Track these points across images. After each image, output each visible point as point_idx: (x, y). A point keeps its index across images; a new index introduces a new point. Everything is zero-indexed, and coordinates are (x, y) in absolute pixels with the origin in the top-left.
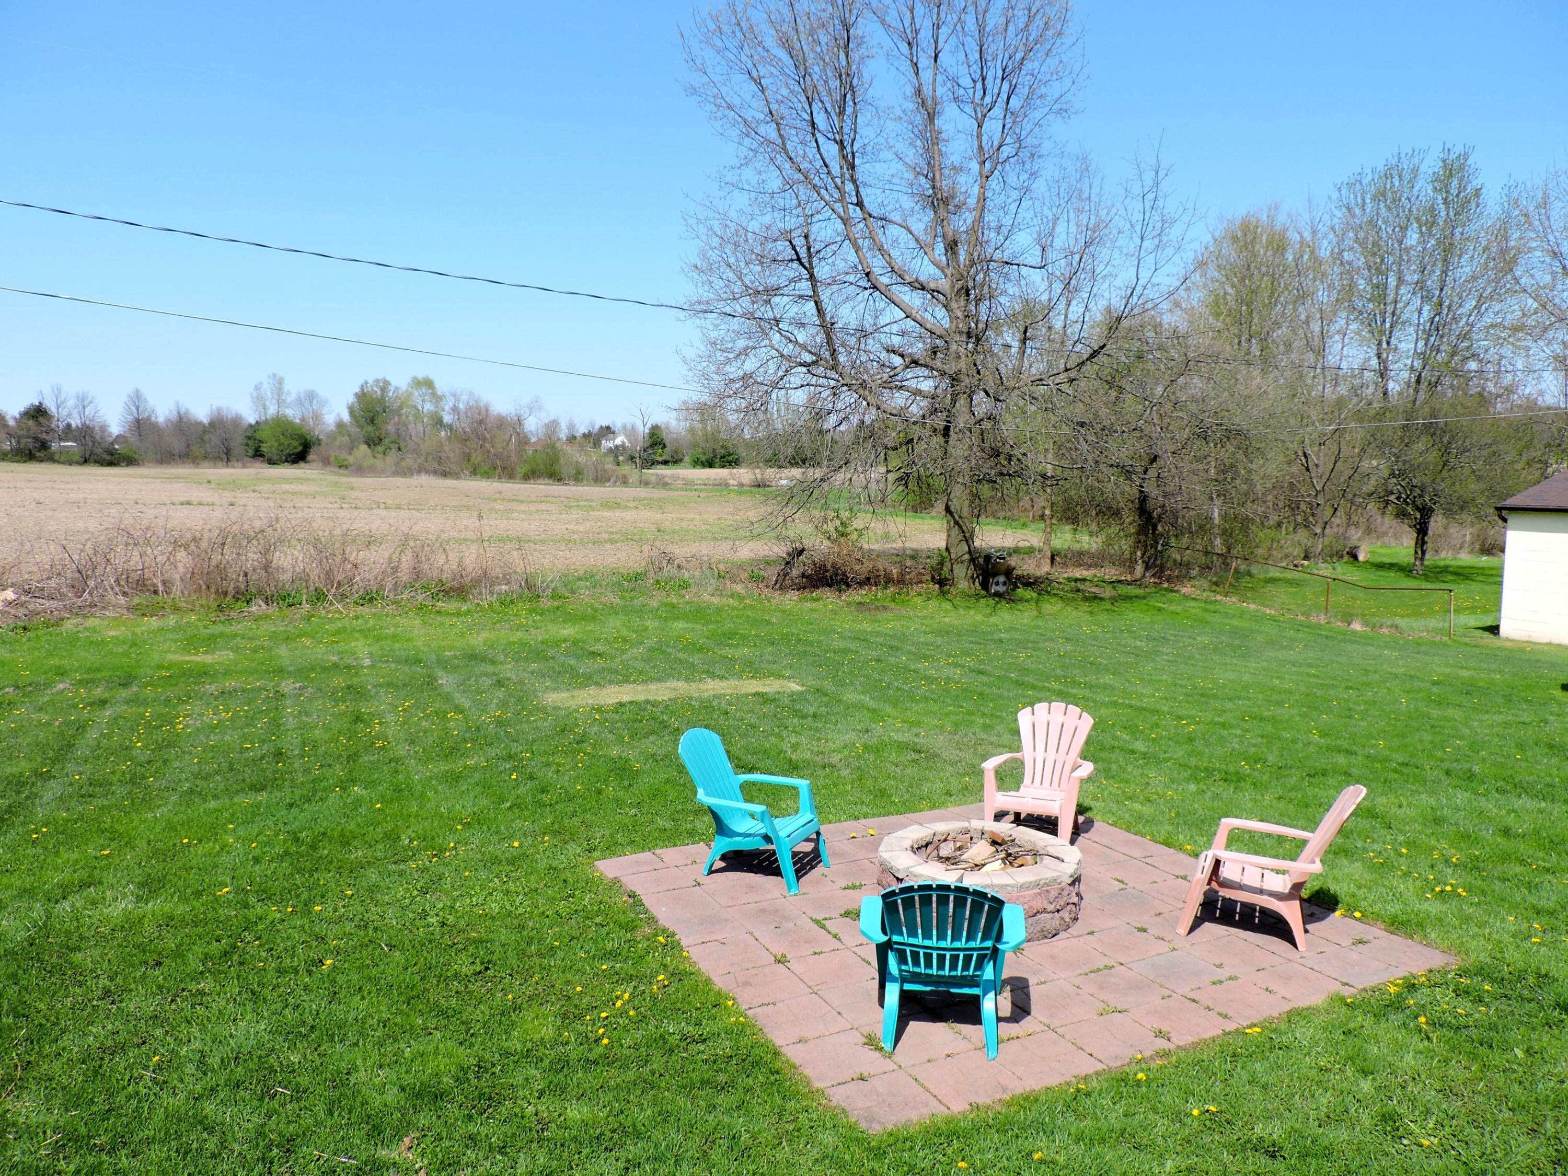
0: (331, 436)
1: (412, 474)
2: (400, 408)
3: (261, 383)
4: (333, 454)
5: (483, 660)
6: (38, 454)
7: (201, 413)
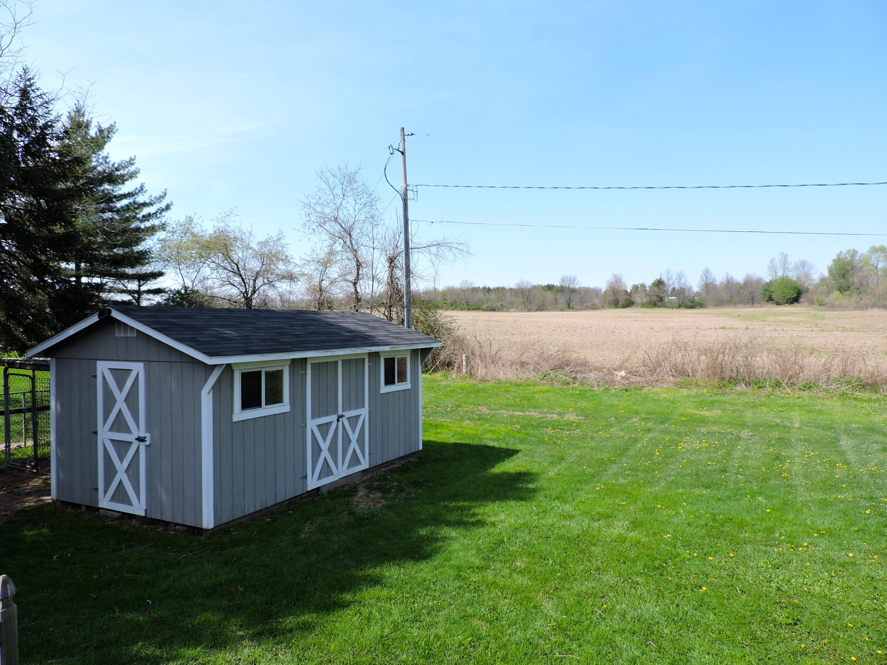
1: (867, 309)
2: (863, 266)
3: (774, 259)
4: (816, 298)
5: (878, 432)
6: (659, 304)
7: (739, 278)
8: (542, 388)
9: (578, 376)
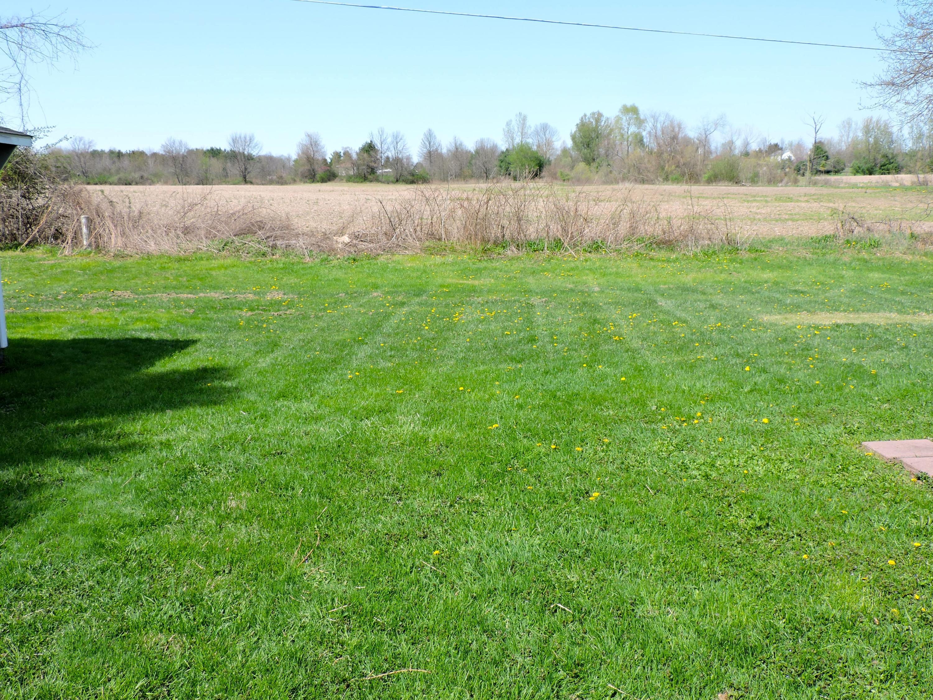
0: (559, 159)
1: (618, 183)
2: (609, 134)
3: (511, 121)
4: (559, 171)
5: (693, 291)
6: (369, 177)
7: (470, 146)
8: (221, 262)
9: (278, 243)
